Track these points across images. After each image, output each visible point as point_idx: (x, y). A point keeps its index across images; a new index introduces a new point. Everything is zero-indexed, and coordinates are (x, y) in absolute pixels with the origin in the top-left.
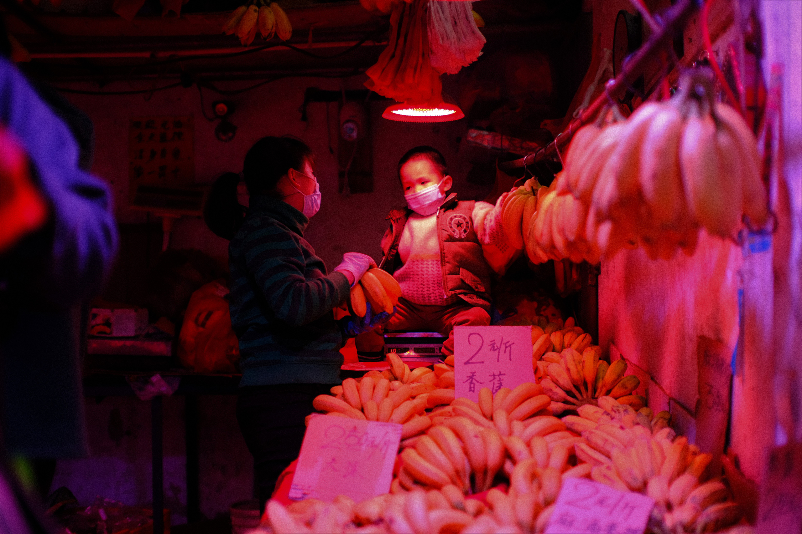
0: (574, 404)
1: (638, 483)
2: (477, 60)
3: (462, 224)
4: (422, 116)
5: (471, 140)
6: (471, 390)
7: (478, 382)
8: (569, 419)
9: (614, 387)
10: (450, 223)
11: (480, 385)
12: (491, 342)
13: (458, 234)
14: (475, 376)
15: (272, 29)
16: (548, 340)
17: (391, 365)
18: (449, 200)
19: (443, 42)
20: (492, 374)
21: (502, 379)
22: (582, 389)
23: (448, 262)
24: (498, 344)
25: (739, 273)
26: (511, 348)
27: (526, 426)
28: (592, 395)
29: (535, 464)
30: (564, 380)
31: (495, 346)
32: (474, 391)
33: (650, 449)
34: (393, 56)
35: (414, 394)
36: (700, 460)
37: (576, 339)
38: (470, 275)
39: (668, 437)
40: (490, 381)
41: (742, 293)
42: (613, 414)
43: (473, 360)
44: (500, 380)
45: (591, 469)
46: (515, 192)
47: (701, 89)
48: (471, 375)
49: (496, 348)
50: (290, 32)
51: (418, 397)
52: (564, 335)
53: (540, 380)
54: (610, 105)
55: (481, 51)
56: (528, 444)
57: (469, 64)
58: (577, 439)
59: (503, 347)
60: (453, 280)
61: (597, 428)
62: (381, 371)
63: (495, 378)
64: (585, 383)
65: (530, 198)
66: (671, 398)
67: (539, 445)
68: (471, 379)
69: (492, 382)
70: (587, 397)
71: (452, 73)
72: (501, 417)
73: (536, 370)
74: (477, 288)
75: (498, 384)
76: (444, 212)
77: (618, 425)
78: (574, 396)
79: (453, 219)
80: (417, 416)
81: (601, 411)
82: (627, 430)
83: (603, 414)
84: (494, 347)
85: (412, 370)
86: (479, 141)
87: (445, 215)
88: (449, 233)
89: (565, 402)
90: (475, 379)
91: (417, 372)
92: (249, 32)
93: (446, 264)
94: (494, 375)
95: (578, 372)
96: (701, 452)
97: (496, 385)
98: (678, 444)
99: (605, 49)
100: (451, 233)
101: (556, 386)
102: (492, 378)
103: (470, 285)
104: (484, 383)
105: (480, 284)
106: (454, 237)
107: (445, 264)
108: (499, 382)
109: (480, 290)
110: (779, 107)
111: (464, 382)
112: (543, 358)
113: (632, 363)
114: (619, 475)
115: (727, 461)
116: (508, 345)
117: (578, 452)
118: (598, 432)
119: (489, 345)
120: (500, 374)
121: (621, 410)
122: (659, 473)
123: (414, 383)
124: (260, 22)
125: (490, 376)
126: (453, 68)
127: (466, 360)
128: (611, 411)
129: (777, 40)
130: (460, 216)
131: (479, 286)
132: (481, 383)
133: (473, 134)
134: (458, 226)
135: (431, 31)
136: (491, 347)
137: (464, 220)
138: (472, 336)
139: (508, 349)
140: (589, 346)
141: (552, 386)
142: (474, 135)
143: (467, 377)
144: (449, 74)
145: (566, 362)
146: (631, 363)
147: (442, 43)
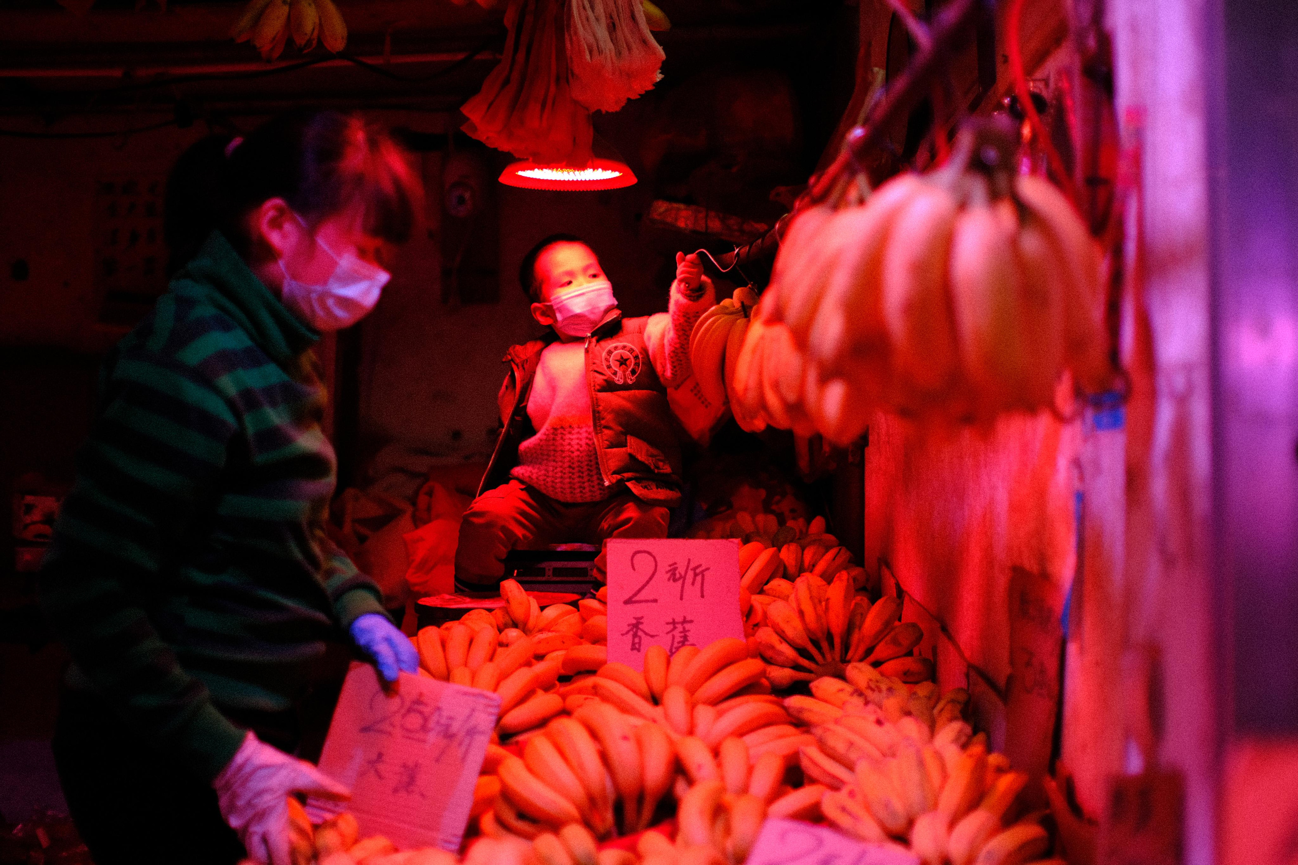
0: (810, 671)
1: (897, 824)
2: (654, 88)
3: (627, 360)
4: (567, 180)
5: (656, 217)
6: (636, 647)
7: (646, 634)
8: (795, 701)
9: (877, 644)
10: (607, 360)
11: (651, 639)
12: (670, 566)
13: (621, 378)
14: (642, 623)
15: (312, 33)
16: (775, 559)
17: (508, 601)
18: (608, 322)
19: (591, 57)
20: (671, 621)
21: (687, 629)
22: (825, 645)
23: (606, 427)
24: (681, 570)
25: (1077, 463)
26: (703, 576)
27: (720, 714)
28: (841, 656)
29: (723, 790)
30: (795, 629)
31: (677, 572)
32: (639, 650)
33: (921, 763)
34: (507, 81)
35: (541, 650)
36: (1006, 783)
37: (824, 554)
38: (644, 446)
39: (956, 740)
40: (668, 633)
41: (1081, 498)
42: (869, 693)
43: (641, 596)
44: (685, 631)
45: (822, 795)
46: (713, 311)
47: (992, 154)
48: (634, 621)
49: (678, 576)
50: (343, 38)
51: (549, 657)
52: (803, 549)
53: (756, 628)
54: (853, 174)
55: (660, 73)
56: (716, 752)
57: (640, 95)
58: (805, 737)
59: (690, 574)
60: (615, 457)
61: (837, 721)
62: (490, 610)
63: (675, 628)
64: (830, 637)
65: (739, 321)
66: (970, 666)
67: (733, 752)
68: (635, 630)
69: (670, 635)
70: (833, 659)
71: (610, 111)
72: (676, 699)
73: (748, 612)
74: (658, 468)
75: (681, 637)
76: (598, 341)
77: (873, 718)
78: (810, 658)
79: (613, 352)
80: (540, 692)
81: (849, 688)
82: (888, 726)
83: (852, 695)
84: (674, 574)
85: (542, 608)
86: (669, 220)
87: (598, 347)
88: (605, 378)
89: (796, 667)
90: (641, 629)
91: (551, 612)
92: (274, 39)
93: (604, 430)
94: (674, 623)
95: (818, 617)
96: (1010, 769)
97: (678, 639)
98: (971, 756)
99: (876, 69)
100: (610, 377)
101: (781, 639)
102: (671, 626)
103: (647, 462)
104: (657, 635)
105: (661, 461)
106: (616, 384)
107: (601, 430)
108: (682, 634)
109: (661, 471)
110: (1137, 180)
111: (623, 635)
112: (764, 588)
113: (914, 600)
114: (868, 807)
115: (1052, 785)
116: (698, 571)
117: (805, 762)
118: (839, 729)
119: (667, 572)
120: (685, 621)
121: (884, 687)
122: (935, 806)
123: (542, 634)
124: (293, 22)
125: (668, 623)
126: (611, 103)
127: (626, 597)
128: (867, 688)
129: (1135, 65)
130: (624, 347)
131: (661, 464)
132: (652, 636)
133: (661, 207)
134: (621, 364)
135: (571, 40)
136: (669, 575)
137: (631, 354)
138: (639, 556)
139: (699, 578)
140: (845, 569)
141: (775, 640)
142: (662, 210)
143: (629, 625)
144: (604, 112)
145: (798, 600)
146: (912, 599)
147: (590, 60)
